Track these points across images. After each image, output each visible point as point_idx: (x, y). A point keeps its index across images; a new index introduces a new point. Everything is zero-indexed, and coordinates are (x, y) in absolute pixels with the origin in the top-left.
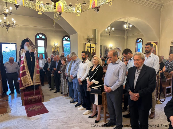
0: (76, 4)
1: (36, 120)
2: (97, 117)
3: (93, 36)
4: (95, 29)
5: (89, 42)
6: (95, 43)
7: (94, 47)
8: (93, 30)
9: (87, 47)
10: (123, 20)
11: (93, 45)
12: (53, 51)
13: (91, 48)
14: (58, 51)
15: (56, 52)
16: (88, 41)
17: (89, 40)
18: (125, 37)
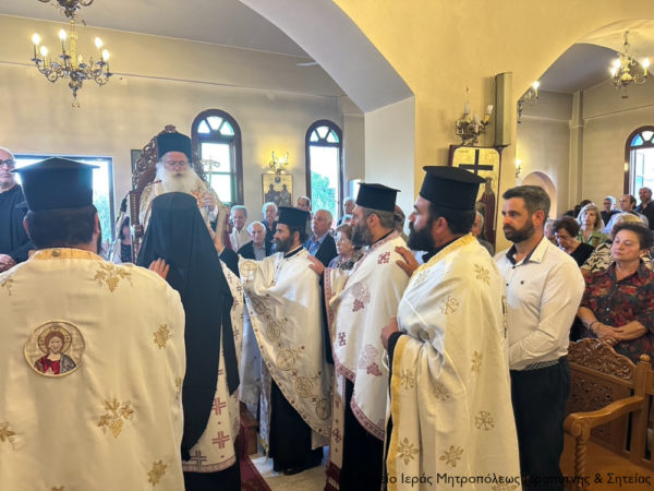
3: (490, 108)
5: (468, 142)
6: (499, 148)
11: (488, 156)
13: (480, 171)
16: (464, 138)
17: (467, 132)
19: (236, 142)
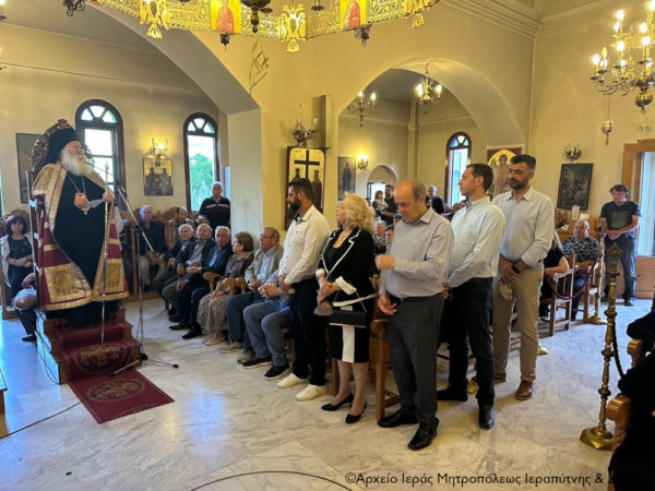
0: (286, 8)
1: (133, 429)
2: (351, 406)
3: (316, 120)
4: (324, 97)
5: (301, 144)
6: (324, 149)
7: (318, 164)
8: (314, 99)
9: (297, 162)
10: (412, 67)
11: (316, 155)
12: (147, 172)
13: (310, 166)
14: (169, 173)
15: (158, 176)
16: (299, 141)
17: (300, 138)
18: (411, 127)
19: (117, 129)
